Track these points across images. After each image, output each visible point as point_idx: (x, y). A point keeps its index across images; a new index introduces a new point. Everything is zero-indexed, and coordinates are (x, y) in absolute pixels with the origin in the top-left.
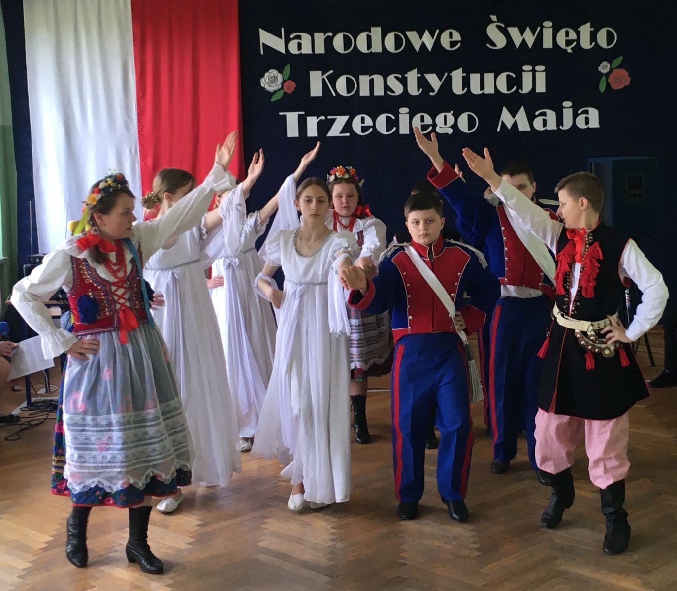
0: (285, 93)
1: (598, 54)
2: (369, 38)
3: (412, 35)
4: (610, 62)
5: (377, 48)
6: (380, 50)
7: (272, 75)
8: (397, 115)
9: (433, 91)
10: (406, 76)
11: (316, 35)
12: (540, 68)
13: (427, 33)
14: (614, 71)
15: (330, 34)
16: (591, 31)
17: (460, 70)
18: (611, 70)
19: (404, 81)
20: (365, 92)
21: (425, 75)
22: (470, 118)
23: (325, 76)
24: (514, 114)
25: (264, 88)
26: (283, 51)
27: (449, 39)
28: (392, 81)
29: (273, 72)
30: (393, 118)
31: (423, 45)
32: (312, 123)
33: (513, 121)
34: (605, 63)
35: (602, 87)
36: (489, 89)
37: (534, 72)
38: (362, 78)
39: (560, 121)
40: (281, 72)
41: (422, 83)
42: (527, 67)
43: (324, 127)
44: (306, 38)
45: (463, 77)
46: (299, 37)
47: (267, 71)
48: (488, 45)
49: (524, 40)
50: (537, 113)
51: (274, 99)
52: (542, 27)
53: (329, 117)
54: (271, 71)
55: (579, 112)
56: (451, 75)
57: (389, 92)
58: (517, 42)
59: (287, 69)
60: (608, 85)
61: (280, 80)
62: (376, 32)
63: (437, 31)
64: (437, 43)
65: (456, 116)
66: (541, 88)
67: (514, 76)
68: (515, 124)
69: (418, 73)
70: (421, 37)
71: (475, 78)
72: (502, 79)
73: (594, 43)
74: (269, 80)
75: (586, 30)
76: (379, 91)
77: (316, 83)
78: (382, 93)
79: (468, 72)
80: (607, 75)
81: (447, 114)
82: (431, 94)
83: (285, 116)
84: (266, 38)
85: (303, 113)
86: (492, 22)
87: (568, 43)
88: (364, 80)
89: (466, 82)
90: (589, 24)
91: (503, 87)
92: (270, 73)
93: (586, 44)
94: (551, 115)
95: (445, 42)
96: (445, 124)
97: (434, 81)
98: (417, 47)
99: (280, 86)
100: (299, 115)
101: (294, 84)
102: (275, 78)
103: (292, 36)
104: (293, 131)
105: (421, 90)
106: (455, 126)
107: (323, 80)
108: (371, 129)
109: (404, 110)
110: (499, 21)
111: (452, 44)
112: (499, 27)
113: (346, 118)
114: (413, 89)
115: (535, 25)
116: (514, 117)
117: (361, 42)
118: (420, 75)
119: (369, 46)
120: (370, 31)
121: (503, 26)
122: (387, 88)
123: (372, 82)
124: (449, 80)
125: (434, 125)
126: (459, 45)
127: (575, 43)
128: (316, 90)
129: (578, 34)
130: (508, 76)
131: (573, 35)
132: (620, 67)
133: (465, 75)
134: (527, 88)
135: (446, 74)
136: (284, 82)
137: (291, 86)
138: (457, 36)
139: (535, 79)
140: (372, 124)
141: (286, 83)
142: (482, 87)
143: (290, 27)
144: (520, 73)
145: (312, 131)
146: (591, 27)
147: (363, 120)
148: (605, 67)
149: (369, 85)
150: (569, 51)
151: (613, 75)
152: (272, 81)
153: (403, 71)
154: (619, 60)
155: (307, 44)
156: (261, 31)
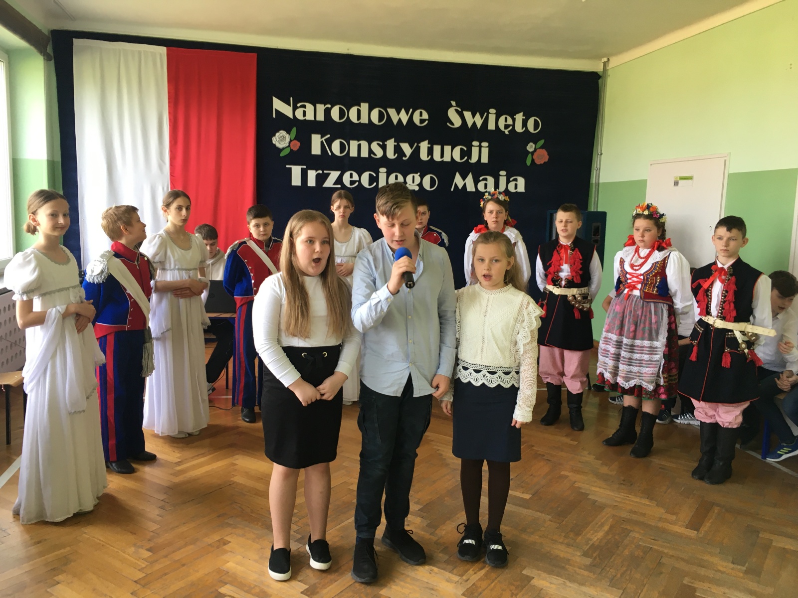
0: (291, 150)
1: (527, 137)
2: (359, 111)
3: (392, 112)
4: (535, 143)
5: (364, 120)
6: (367, 122)
7: (281, 135)
8: (377, 173)
9: (406, 156)
10: (386, 143)
11: (318, 106)
12: (485, 144)
13: (403, 111)
14: (537, 151)
15: (329, 106)
16: (523, 119)
17: (426, 142)
18: (535, 150)
19: (384, 148)
20: (354, 153)
21: (400, 144)
22: (432, 180)
23: (323, 139)
24: (464, 178)
25: (274, 145)
26: (291, 117)
27: (420, 117)
28: (375, 146)
29: (283, 133)
30: (375, 175)
31: (400, 120)
32: (312, 175)
33: (463, 183)
34: (531, 144)
35: (529, 162)
36: (447, 158)
37: (480, 147)
38: (352, 142)
39: (497, 186)
40: (289, 132)
41: (398, 149)
42: (475, 143)
43: (321, 179)
44: (309, 107)
45: (428, 147)
46: (304, 106)
47: (278, 131)
48: (448, 124)
49: (474, 122)
50: (481, 178)
51: (282, 154)
52: (488, 113)
53: (325, 172)
54: (281, 132)
55: (511, 179)
56: (419, 145)
57: (372, 155)
58: (470, 124)
59: (294, 130)
60: (533, 160)
61: (288, 140)
62: (365, 107)
63: (411, 110)
64: (411, 119)
65: (422, 177)
66: (485, 159)
67: (465, 149)
68: (465, 185)
69: (395, 142)
70: (398, 114)
71: (437, 149)
72: (457, 150)
73: (524, 129)
74: (279, 138)
75: (519, 117)
76: (365, 154)
77: (316, 143)
78: (367, 156)
79: (432, 143)
80: (533, 153)
81: (415, 175)
82: (404, 158)
83: (291, 168)
84: (278, 105)
85: (305, 167)
86: (452, 106)
87: (506, 127)
88: (354, 144)
89: (430, 152)
90: (521, 114)
91: (457, 157)
92: (280, 133)
93: (519, 128)
94: (491, 180)
95: (416, 119)
96: (413, 182)
97: (407, 149)
98: (395, 121)
99: (288, 145)
100: (302, 169)
101: (299, 144)
102: (284, 138)
103: (299, 105)
104: (296, 181)
105: (396, 155)
106: (420, 185)
107: (322, 142)
108: (357, 183)
109: (383, 170)
110: (457, 106)
111: (422, 121)
112: (456, 110)
113: (338, 173)
114: (391, 155)
115: (484, 112)
116: (464, 180)
117: (353, 114)
118: (396, 144)
119: (359, 118)
120: (360, 106)
121: (460, 110)
122: (371, 151)
123: (359, 146)
124: (418, 148)
125: (405, 182)
126: (427, 122)
127: (511, 127)
128: (316, 150)
129: (514, 120)
130: (462, 150)
131: (510, 121)
132: (542, 147)
133: (429, 146)
134: (474, 159)
135: (416, 144)
136: (291, 141)
137: (296, 145)
138: (425, 116)
139: (481, 153)
140: (358, 179)
141: (293, 142)
142: (442, 156)
143: (297, 97)
144: (470, 147)
145: (312, 182)
146: (523, 116)
147: (351, 176)
148: (531, 146)
149: (358, 148)
150: (507, 133)
151: (536, 153)
152: (282, 140)
153: (384, 140)
154: (541, 142)
155: (310, 112)
156: (274, 99)
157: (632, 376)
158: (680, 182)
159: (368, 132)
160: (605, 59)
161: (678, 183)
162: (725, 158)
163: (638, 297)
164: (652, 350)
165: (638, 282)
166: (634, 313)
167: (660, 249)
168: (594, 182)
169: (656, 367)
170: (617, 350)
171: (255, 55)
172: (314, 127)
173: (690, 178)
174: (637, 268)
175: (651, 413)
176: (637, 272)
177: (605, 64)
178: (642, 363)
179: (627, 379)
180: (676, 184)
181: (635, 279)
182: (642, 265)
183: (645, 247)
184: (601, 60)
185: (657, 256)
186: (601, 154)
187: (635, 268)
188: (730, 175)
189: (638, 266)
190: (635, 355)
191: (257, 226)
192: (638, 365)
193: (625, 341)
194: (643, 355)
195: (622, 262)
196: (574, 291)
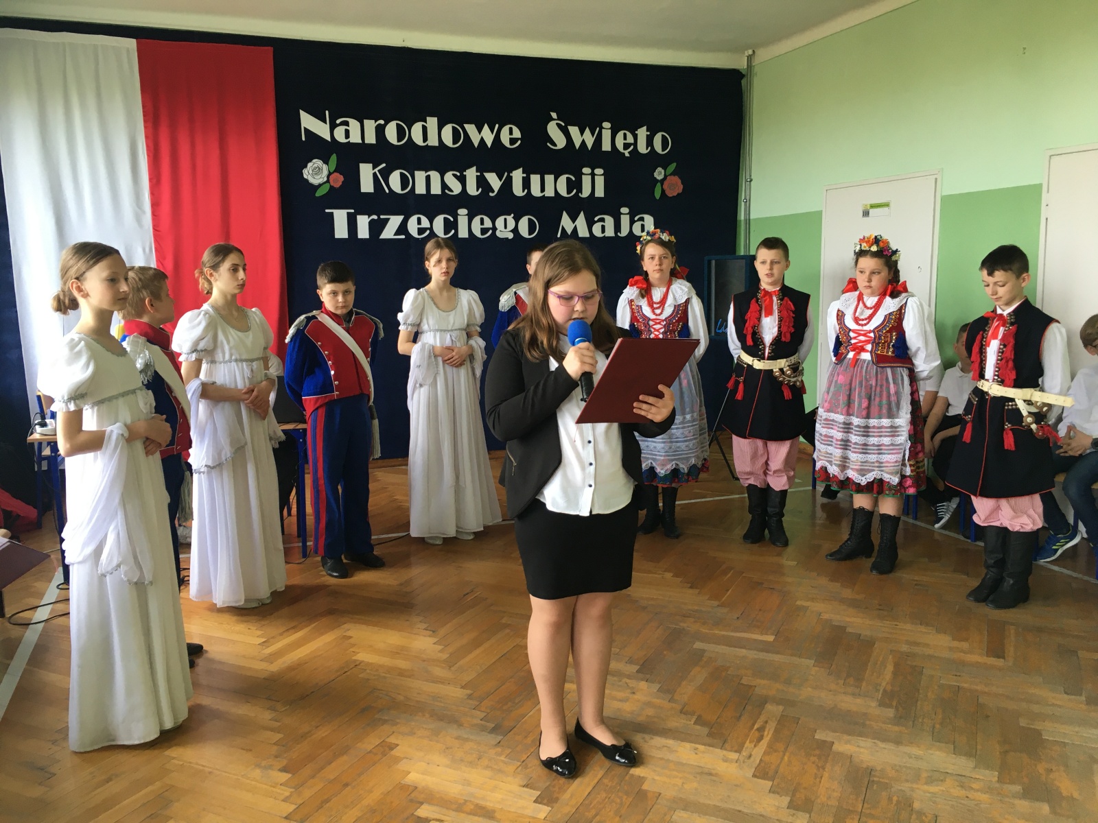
0: (331, 187)
1: (653, 159)
2: (425, 129)
3: (471, 129)
4: (665, 169)
5: (433, 141)
6: (436, 144)
7: (316, 165)
8: (455, 216)
9: (493, 191)
10: (464, 173)
11: (366, 122)
12: (599, 171)
13: (486, 127)
14: (668, 178)
15: (382, 122)
16: (647, 135)
17: (521, 170)
18: (665, 177)
19: (462, 180)
20: (420, 189)
21: (485, 174)
22: (531, 223)
23: (376, 170)
24: (574, 219)
25: (307, 181)
26: (328, 138)
27: (509, 135)
28: (450, 178)
29: (317, 163)
30: (452, 219)
31: (482, 140)
32: (363, 222)
33: (573, 226)
34: (659, 169)
35: (658, 195)
36: (550, 192)
37: (593, 175)
38: (417, 173)
39: (618, 227)
40: (326, 162)
41: (482, 182)
42: (586, 170)
43: (377, 227)
44: (354, 125)
45: (523, 178)
46: (347, 124)
47: (310, 161)
48: (548, 144)
49: (583, 141)
50: (596, 219)
51: (319, 193)
52: (601, 128)
53: (382, 217)
54: (314, 161)
55: (636, 219)
56: (511, 174)
57: (446, 191)
58: (577, 145)
59: (334, 158)
60: (663, 191)
61: (325, 172)
62: (432, 122)
63: (497, 126)
64: (497, 138)
65: (517, 220)
66: (600, 192)
67: (574, 179)
68: (575, 229)
69: (477, 171)
70: (480, 131)
71: (535, 179)
72: (563, 179)
73: (649, 148)
74: (312, 171)
75: (642, 133)
76: (436, 189)
77: (367, 174)
78: (439, 192)
79: (528, 172)
80: (662, 181)
81: (507, 217)
82: (491, 194)
83: (332, 213)
84: (308, 122)
85: (353, 211)
86: (552, 119)
87: (626, 146)
88: (420, 176)
89: (526, 184)
90: (645, 128)
91: (563, 191)
92: (314, 164)
93: (642, 148)
94: (609, 221)
95: (505, 139)
96: (506, 227)
97: (494, 181)
98: (476, 143)
99: (325, 179)
100: (348, 213)
101: (341, 178)
102: (320, 169)
103: (338, 122)
104: (341, 231)
105: (480, 190)
106: (515, 231)
107: (375, 175)
108: (428, 232)
109: (463, 212)
111: (513, 141)
112: (557, 124)
113: (401, 218)
114: (472, 190)
115: (595, 126)
116: (574, 222)
117: (416, 132)
118: (479, 174)
119: (425, 139)
120: (426, 122)
121: (563, 124)
122: (444, 186)
123: (428, 179)
124: (510, 179)
125: (494, 229)
126: (519, 142)
127: (632, 147)
128: (367, 186)
129: (635, 137)
130: (568, 179)
131: (630, 139)
132: (673, 174)
133: (525, 175)
134: (586, 192)
135: (506, 174)
136: (330, 174)
137: (338, 180)
138: (517, 133)
139: (594, 184)
140: (429, 226)
141: (333, 175)
142: (543, 190)
143: (336, 111)
144: (579, 176)
145: (363, 232)
146: (647, 131)
147: (419, 221)
148: (660, 173)
149: (426, 182)
150: (627, 155)
151: (667, 182)
152: (316, 173)
153: (462, 169)
154: (673, 166)
155: (358, 132)
156: (302, 112)
157: (870, 468)
158: (871, 211)
159: (438, 159)
160: (750, 52)
161: (868, 212)
162: (935, 176)
163: (869, 361)
164: (894, 431)
165: (867, 342)
166: (866, 383)
167: (894, 295)
168: (742, 218)
169: (900, 453)
170: (845, 434)
171: (270, 49)
172: (362, 152)
173: (887, 205)
174: (865, 322)
175: (892, 515)
176: (865, 328)
177: (750, 58)
178: (881, 449)
179: (862, 472)
180: (866, 214)
181: (862, 338)
182: (870, 317)
183: (872, 294)
184: (744, 53)
185: (890, 305)
186: (751, 181)
187: (860, 322)
188: (944, 199)
189: (866, 319)
190: (871, 439)
191: (335, 293)
192: (877, 452)
193: (856, 421)
194: (882, 438)
195: (840, 316)
196: (782, 363)
